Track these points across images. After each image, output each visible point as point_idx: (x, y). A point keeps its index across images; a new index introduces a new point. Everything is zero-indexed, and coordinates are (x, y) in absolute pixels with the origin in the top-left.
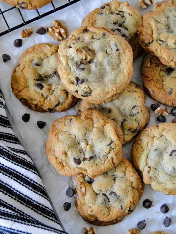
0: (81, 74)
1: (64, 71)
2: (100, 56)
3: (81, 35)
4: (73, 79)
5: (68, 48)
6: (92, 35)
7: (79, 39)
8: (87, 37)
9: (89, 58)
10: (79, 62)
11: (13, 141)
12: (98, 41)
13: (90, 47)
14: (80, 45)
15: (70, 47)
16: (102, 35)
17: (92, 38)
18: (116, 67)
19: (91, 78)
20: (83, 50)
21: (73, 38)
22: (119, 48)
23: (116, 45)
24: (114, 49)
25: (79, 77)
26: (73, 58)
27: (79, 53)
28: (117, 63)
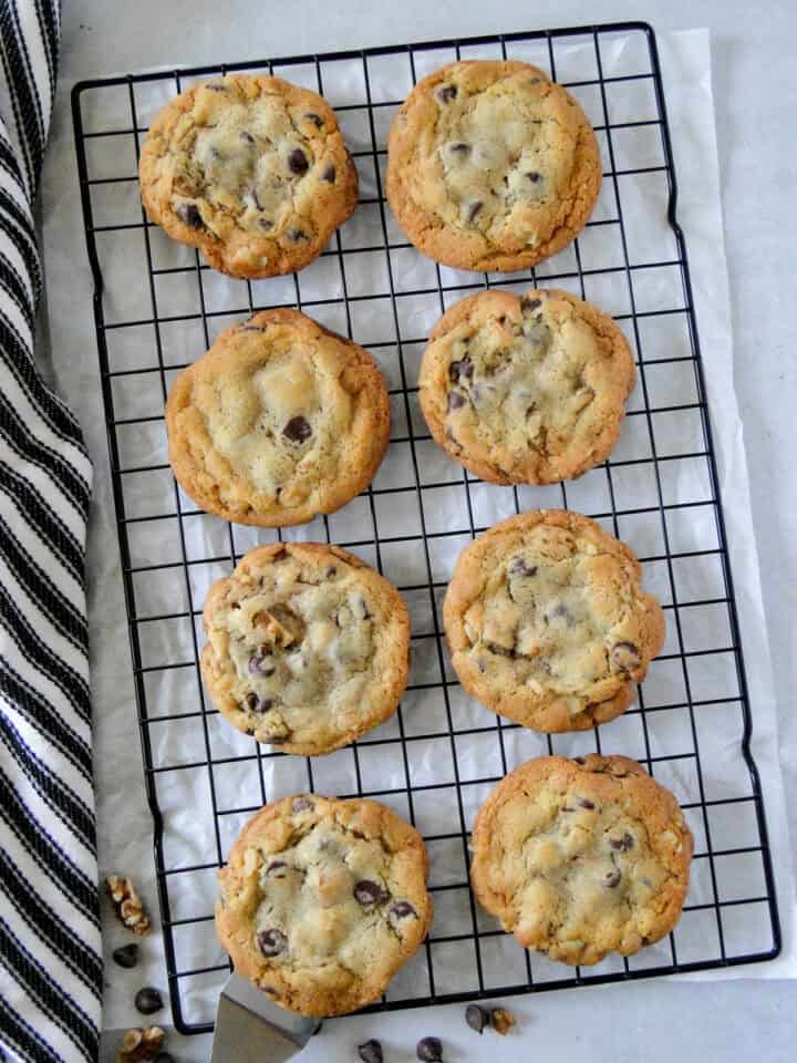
0: (264, 689)
1: (216, 674)
2: (317, 634)
3: (269, 568)
4: (241, 697)
5: (230, 608)
6: (298, 571)
7: (261, 583)
8: (283, 575)
9: (288, 638)
10: (259, 651)
12: (316, 588)
13: (292, 606)
14: (257, 603)
15: (235, 606)
16: (325, 571)
17: (299, 580)
18: (362, 663)
19: (294, 692)
20: (271, 618)
21: (245, 579)
22: (370, 612)
23: (363, 604)
24: (358, 613)
25: (258, 693)
26: (243, 637)
27: (259, 627)
28: (365, 655)
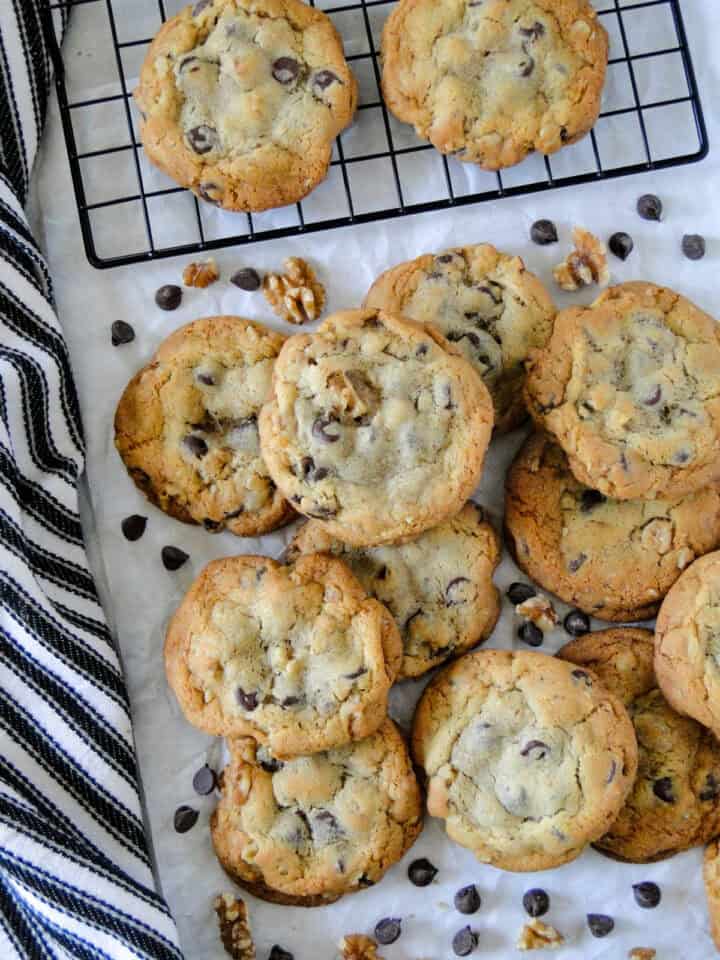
0: (323, 453)
1: (276, 429)
2: (392, 412)
3: (355, 334)
4: (297, 460)
5: (306, 362)
6: (387, 341)
7: (345, 343)
8: (370, 344)
9: (359, 409)
10: (327, 415)
11: (78, 586)
12: (401, 364)
13: (372, 378)
14: (341, 363)
15: (312, 361)
16: (416, 349)
17: (386, 350)
18: (431, 455)
19: (350, 470)
20: (348, 383)
21: (330, 336)
22: (454, 402)
23: (449, 391)
24: (441, 399)
25: (315, 458)
26: (313, 397)
27: (332, 388)
28: (438, 445)
